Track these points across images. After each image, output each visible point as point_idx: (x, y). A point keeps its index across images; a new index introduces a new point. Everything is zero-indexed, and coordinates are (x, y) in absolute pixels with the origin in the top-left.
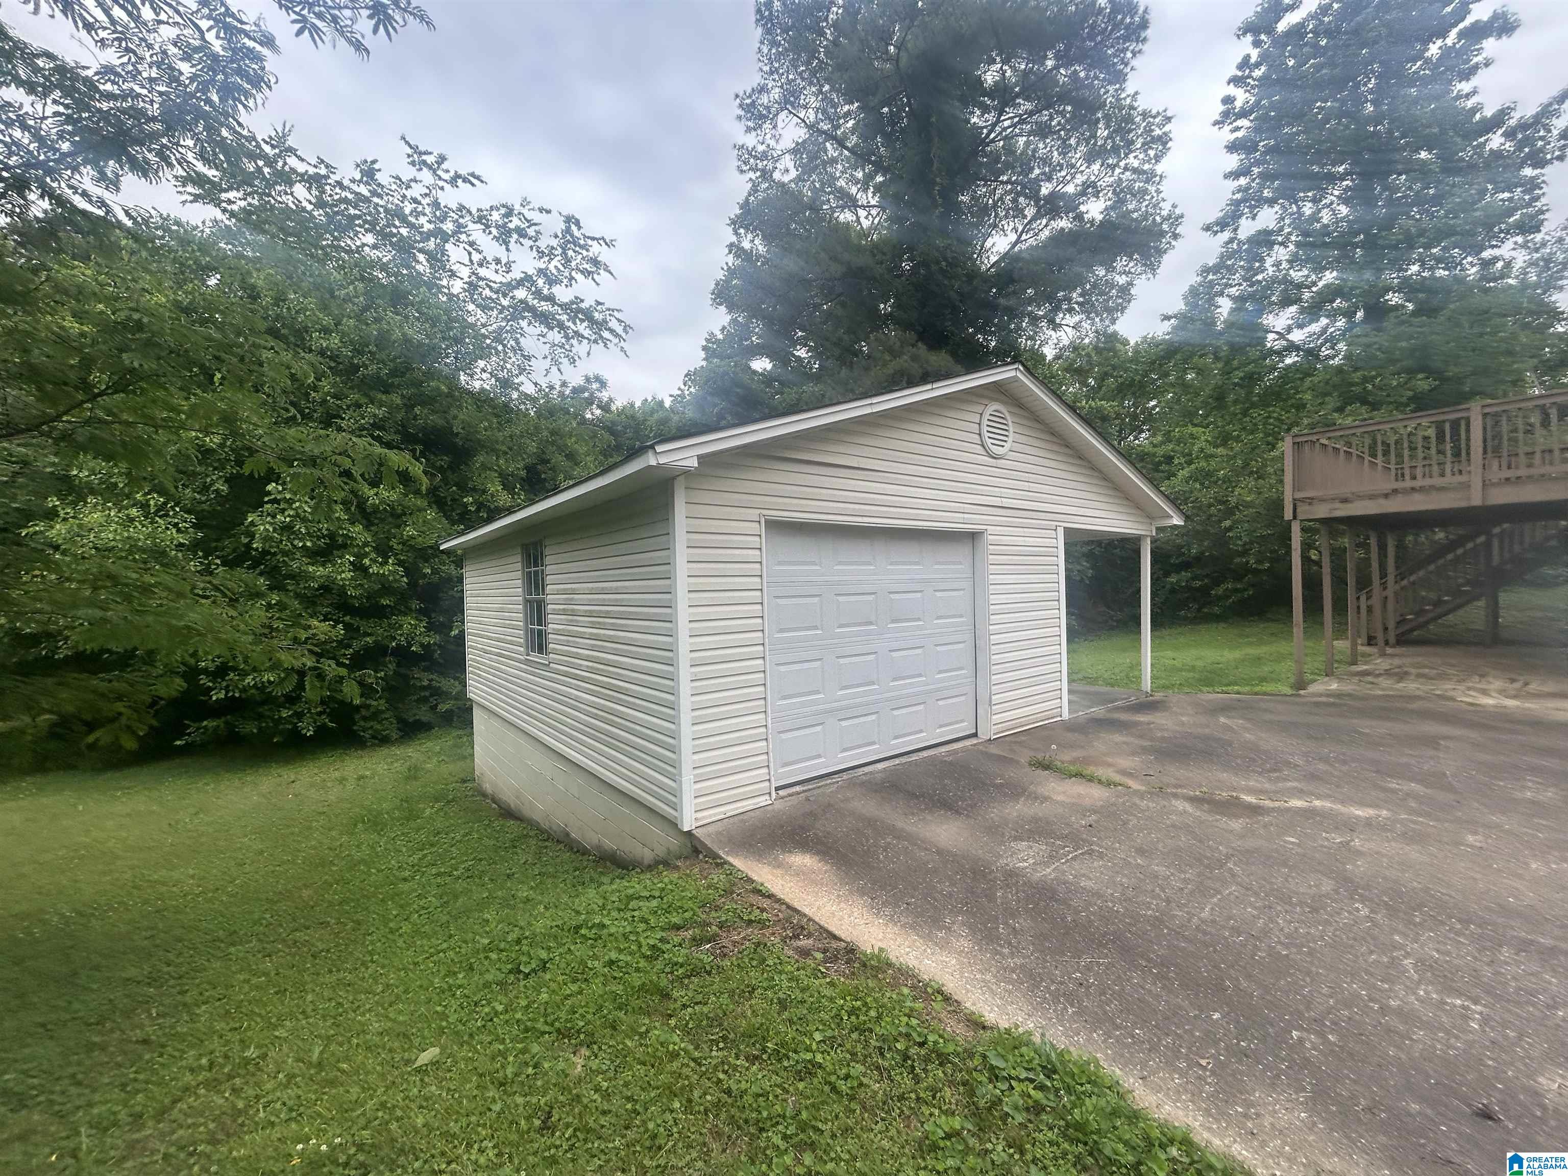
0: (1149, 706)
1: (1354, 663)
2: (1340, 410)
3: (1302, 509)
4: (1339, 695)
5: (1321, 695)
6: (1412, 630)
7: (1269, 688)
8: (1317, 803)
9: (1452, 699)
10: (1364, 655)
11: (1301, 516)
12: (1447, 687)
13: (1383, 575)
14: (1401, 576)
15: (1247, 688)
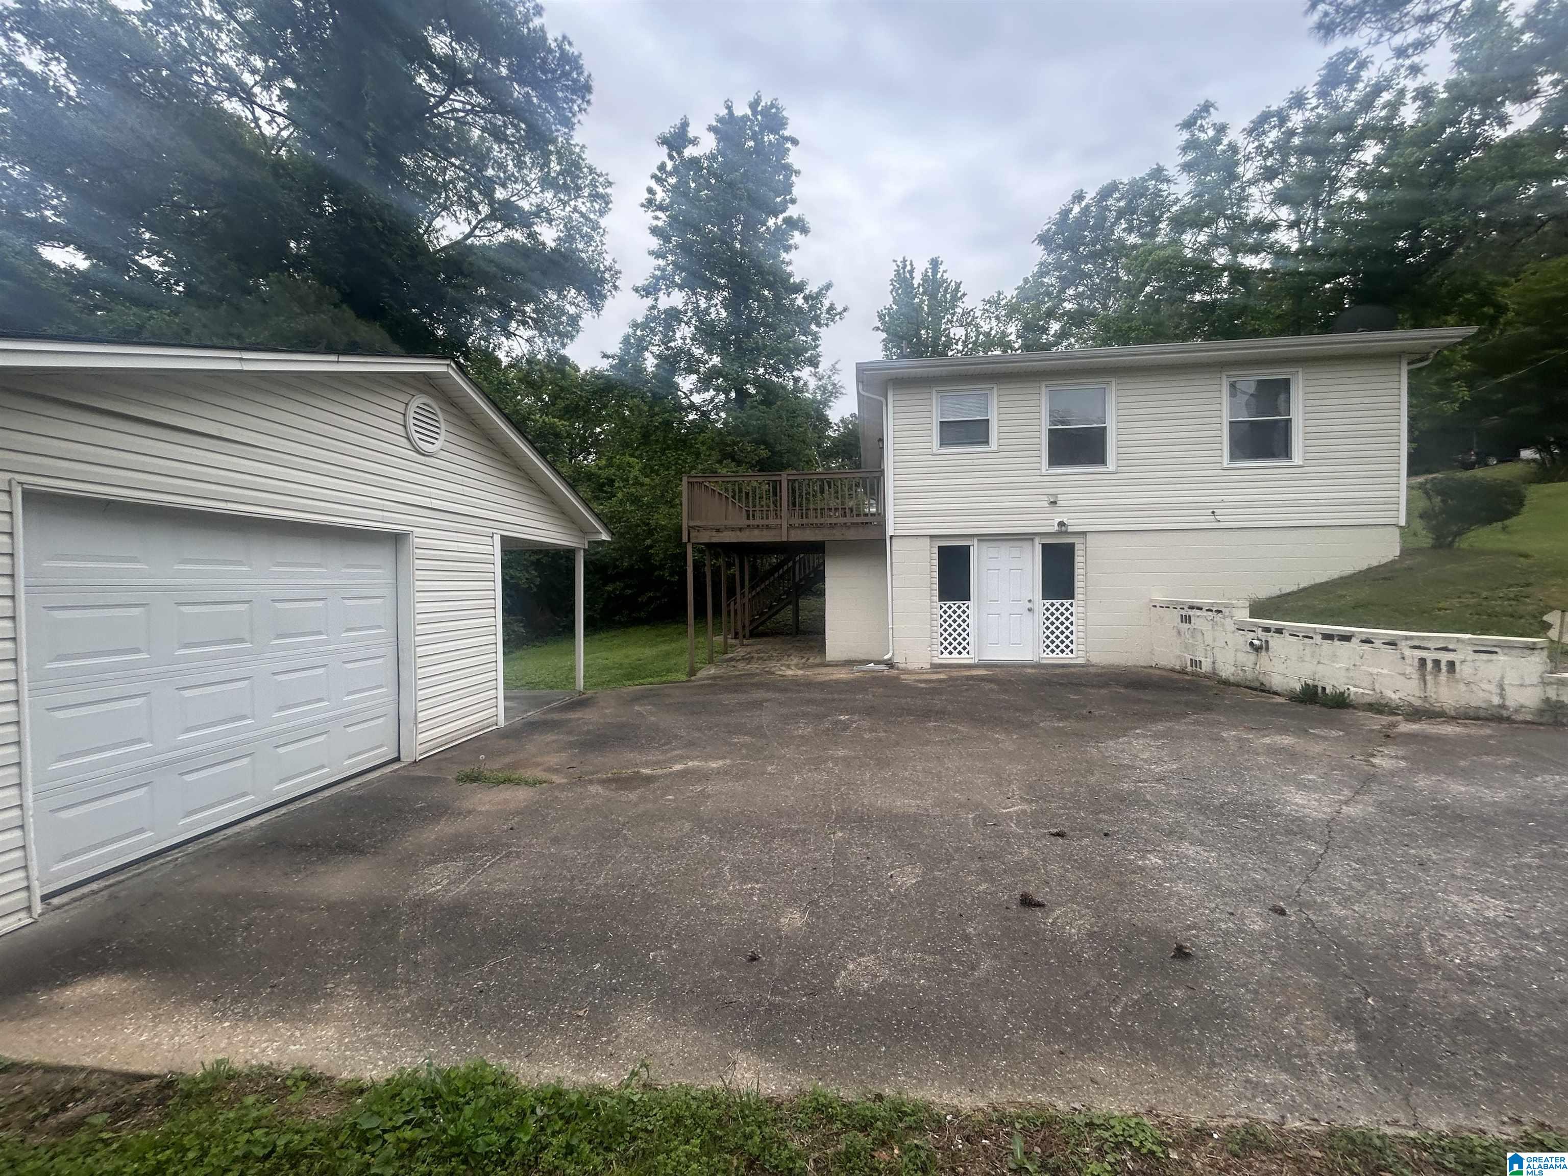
0: (581, 703)
1: (725, 653)
2: (720, 462)
3: (693, 534)
4: (714, 678)
5: (704, 679)
6: (757, 627)
7: (671, 677)
8: (690, 764)
9: (773, 673)
10: (732, 646)
11: (693, 541)
12: (773, 666)
13: (742, 587)
14: (753, 588)
15: (657, 680)
